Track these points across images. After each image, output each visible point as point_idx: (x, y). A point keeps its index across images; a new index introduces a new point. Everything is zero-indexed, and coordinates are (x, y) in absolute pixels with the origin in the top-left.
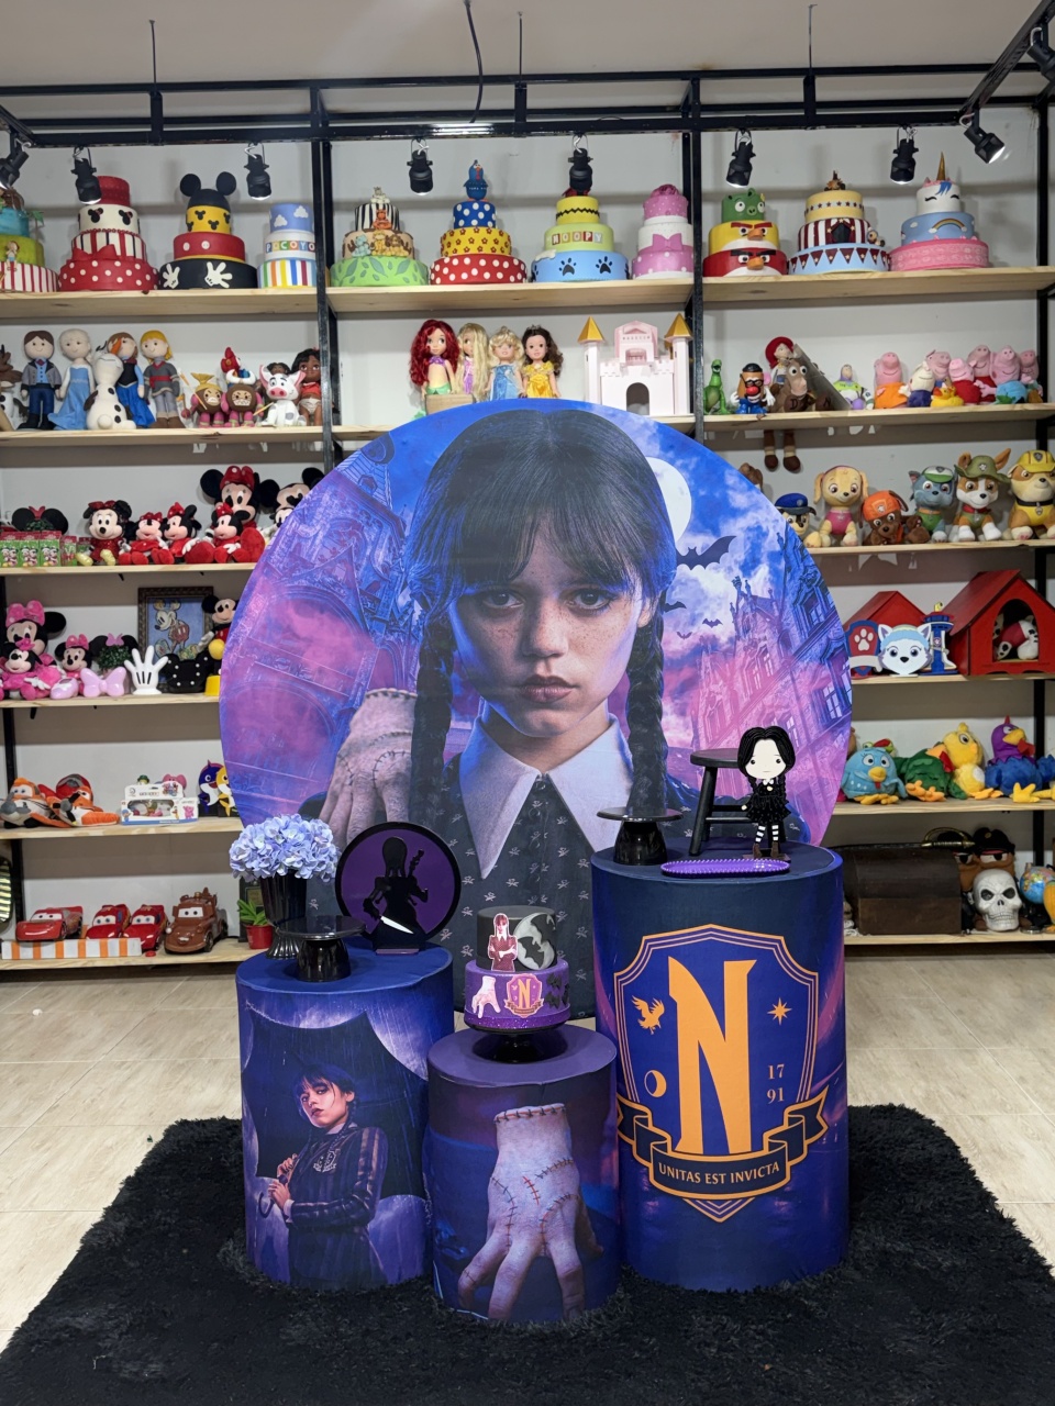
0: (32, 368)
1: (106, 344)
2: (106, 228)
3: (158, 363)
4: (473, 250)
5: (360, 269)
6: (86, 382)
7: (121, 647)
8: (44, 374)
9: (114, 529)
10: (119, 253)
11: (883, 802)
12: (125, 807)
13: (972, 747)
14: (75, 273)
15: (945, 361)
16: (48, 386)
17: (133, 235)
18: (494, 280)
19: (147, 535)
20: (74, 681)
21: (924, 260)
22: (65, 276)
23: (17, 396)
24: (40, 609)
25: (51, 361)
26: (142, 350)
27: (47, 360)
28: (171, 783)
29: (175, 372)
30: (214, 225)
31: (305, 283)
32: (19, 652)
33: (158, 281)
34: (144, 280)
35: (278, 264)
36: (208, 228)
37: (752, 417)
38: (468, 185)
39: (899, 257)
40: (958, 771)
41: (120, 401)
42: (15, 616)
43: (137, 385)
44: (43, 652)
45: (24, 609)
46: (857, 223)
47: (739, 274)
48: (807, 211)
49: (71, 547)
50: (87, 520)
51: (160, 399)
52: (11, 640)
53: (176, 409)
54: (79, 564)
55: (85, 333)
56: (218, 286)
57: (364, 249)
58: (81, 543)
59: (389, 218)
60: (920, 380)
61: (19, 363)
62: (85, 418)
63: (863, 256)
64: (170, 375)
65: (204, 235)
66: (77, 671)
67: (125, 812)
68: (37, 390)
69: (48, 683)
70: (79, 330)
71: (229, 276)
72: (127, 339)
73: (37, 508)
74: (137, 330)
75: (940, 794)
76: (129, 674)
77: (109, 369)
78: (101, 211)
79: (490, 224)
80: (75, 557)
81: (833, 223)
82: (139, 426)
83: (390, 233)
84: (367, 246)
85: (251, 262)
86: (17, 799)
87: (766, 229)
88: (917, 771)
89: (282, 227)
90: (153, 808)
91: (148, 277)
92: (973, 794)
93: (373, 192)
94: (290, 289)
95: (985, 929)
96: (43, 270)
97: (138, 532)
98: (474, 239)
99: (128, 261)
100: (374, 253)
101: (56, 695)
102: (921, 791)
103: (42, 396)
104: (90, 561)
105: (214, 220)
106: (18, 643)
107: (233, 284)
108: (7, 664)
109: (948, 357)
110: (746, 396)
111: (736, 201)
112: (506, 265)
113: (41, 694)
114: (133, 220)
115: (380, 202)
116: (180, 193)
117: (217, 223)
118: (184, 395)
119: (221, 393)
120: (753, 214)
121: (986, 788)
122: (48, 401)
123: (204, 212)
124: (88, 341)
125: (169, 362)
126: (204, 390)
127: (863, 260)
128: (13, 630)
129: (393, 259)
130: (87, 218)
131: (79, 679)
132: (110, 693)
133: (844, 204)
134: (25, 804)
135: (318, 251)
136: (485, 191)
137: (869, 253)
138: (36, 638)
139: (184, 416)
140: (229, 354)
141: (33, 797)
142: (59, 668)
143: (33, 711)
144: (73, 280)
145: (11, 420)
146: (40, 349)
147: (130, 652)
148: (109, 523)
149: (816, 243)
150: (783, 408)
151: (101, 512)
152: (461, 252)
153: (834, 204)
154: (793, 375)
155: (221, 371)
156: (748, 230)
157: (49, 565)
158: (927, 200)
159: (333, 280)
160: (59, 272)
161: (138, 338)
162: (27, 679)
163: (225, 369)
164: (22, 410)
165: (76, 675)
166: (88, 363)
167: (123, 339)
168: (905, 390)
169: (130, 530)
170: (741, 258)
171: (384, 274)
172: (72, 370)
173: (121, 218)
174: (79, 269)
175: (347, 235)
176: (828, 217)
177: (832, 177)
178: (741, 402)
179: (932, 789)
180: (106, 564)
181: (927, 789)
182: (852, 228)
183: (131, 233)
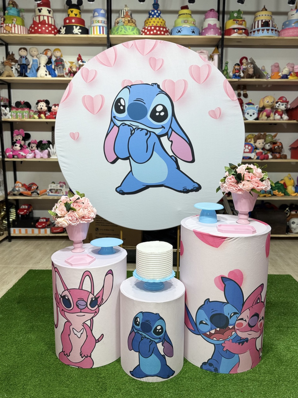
0: (21, 59)
1: (43, 52)
2: (43, 14)
3: (58, 58)
4: (155, 25)
5: (120, 29)
6: (37, 63)
7: (47, 144)
8: (24, 61)
9: (45, 108)
10: (47, 22)
11: (267, 196)
12: (48, 191)
13: (292, 181)
14: (33, 28)
15: (293, 66)
16: (26, 64)
17: (52, 17)
18: (161, 34)
19: (54, 110)
20: (33, 153)
21: (290, 34)
22: (31, 29)
23: (16, 67)
24: (23, 132)
25: (27, 57)
26: (54, 54)
27: (26, 57)
28: (62, 184)
29: (63, 61)
30: (76, 15)
31: (103, 33)
32: (17, 144)
33: (59, 32)
34: (54, 31)
35: (95, 27)
36: (74, 16)
37: (236, 80)
38: (153, 5)
39: (282, 33)
40: (288, 188)
41: (47, 69)
42: (16, 134)
43: (52, 65)
44: (24, 144)
45: (18, 132)
46: (271, 21)
47: (235, 35)
48: (255, 17)
49: (32, 113)
50: (37, 105)
51: (59, 69)
52: (15, 141)
53: (63, 72)
54: (34, 118)
55: (37, 49)
56: (77, 34)
57: (122, 23)
58: (35, 113)
59: (129, 14)
60: (285, 71)
61: (17, 57)
62: (36, 74)
63: (272, 31)
64: (62, 62)
65: (73, 18)
66: (34, 150)
67: (48, 192)
68: (22, 65)
69: (25, 154)
70: (35, 47)
71: (80, 31)
72: (49, 51)
73: (22, 101)
74: (52, 48)
75: (283, 194)
76: (49, 152)
77: (44, 60)
78: (42, 9)
79: (160, 17)
80: (33, 116)
81: (264, 21)
82: (52, 77)
83: (129, 19)
84: (122, 22)
85: (87, 27)
86: (17, 187)
87: (243, 22)
88: (277, 188)
89: (97, 16)
90: (57, 191)
91: (56, 31)
92: (292, 194)
93: (124, 6)
94: (99, 35)
95: (292, 232)
96: (24, 27)
97: (52, 109)
98: (155, 21)
99: (50, 25)
100: (125, 24)
101: (28, 157)
102: (277, 193)
103: (24, 68)
104: (37, 117)
105: (76, 13)
106: (17, 142)
107: (82, 33)
108: (13, 148)
109: (294, 65)
110: (235, 73)
111: (235, 13)
112: (164, 30)
113: (23, 157)
114: (51, 13)
115: (127, 9)
116: (66, 5)
117: (77, 14)
118: (66, 68)
119: (77, 67)
120: (240, 17)
121: (295, 192)
122: (26, 69)
123: (73, 11)
124: (38, 51)
125: (62, 58)
126: (71, 67)
127: (272, 32)
128: (15, 138)
129: (130, 27)
130: (37, 11)
131: (34, 153)
132: (43, 157)
133: (267, 15)
134: (19, 189)
135: (108, 24)
136: (158, 7)
137: (274, 31)
138: (23, 140)
139: (66, 74)
140: (80, 56)
141: (22, 187)
142: (28, 149)
143: (21, 162)
144: (33, 31)
145: (15, 75)
146: (23, 53)
147: (49, 145)
148: (43, 106)
149: (258, 27)
150: (246, 78)
151: (41, 103)
152: (151, 25)
153: (264, 15)
154: (249, 67)
155: (77, 61)
156: (238, 22)
157: (26, 118)
158: (292, 15)
159: (111, 33)
160: (29, 28)
161: (52, 50)
162: (19, 152)
163: (78, 60)
164: (18, 72)
165: (34, 152)
166: (38, 58)
167: (48, 51)
168: (280, 74)
169: (49, 109)
170: (236, 31)
171: (127, 31)
172: (33, 60)
173: (48, 12)
174: (35, 27)
175: (116, 19)
176: (262, 19)
177: (263, 7)
178: (233, 75)
179: (280, 193)
180: (42, 118)
181: (279, 192)
182: (269, 23)
183: (51, 17)
